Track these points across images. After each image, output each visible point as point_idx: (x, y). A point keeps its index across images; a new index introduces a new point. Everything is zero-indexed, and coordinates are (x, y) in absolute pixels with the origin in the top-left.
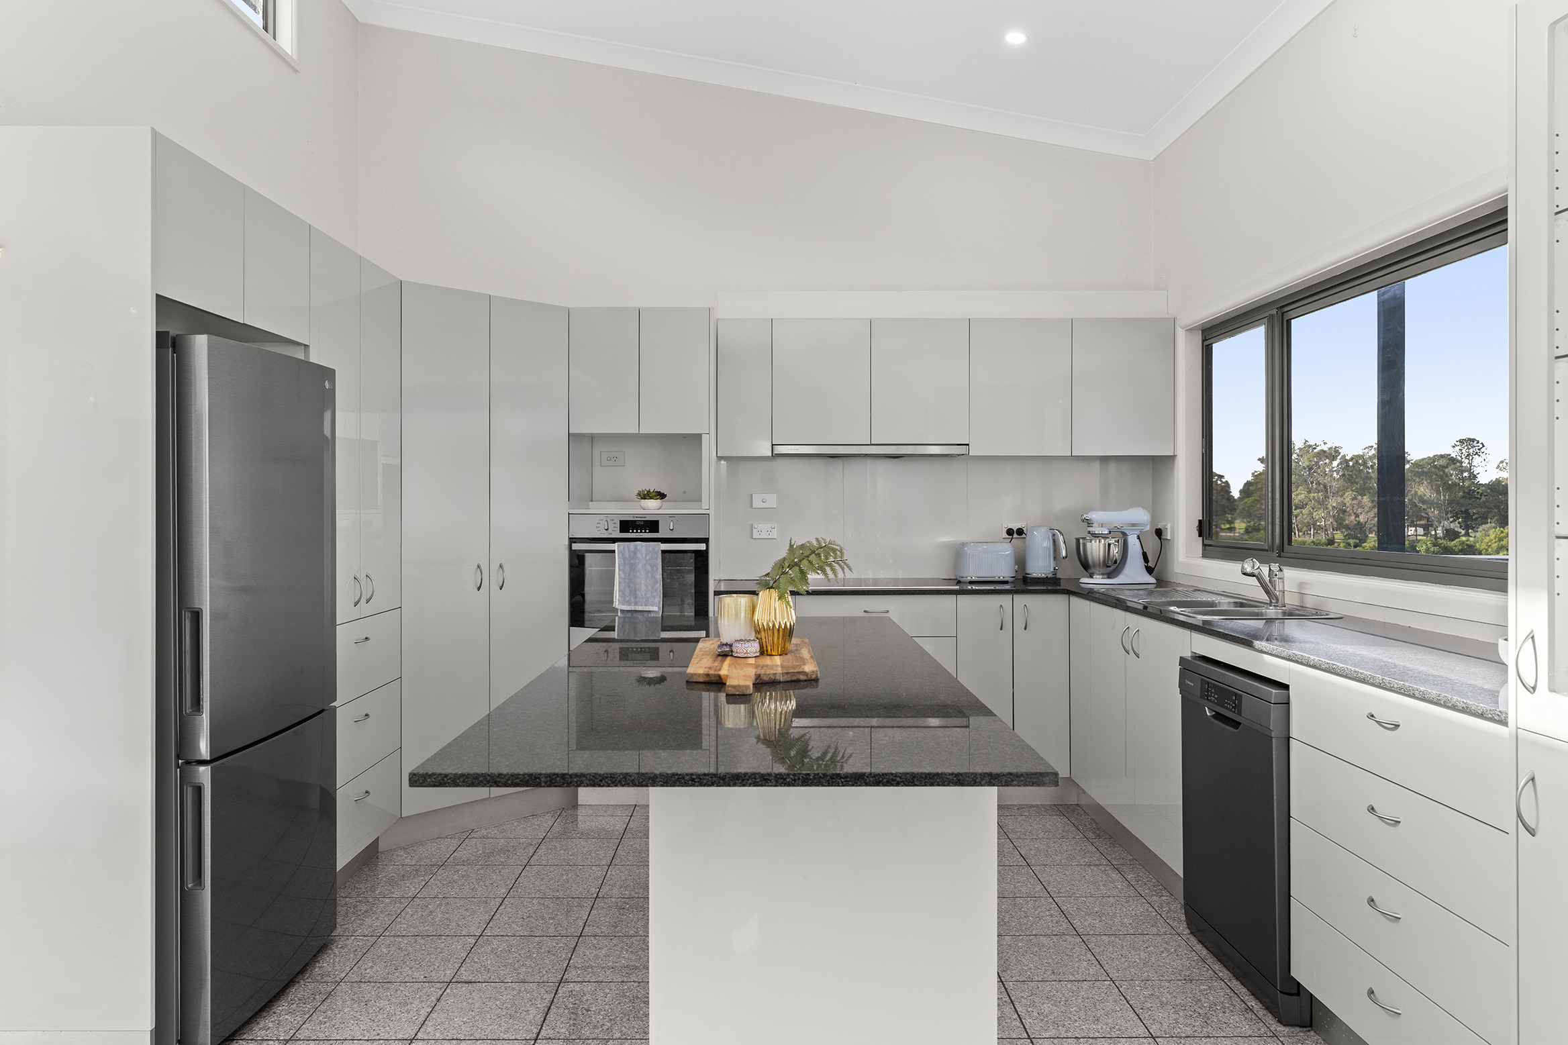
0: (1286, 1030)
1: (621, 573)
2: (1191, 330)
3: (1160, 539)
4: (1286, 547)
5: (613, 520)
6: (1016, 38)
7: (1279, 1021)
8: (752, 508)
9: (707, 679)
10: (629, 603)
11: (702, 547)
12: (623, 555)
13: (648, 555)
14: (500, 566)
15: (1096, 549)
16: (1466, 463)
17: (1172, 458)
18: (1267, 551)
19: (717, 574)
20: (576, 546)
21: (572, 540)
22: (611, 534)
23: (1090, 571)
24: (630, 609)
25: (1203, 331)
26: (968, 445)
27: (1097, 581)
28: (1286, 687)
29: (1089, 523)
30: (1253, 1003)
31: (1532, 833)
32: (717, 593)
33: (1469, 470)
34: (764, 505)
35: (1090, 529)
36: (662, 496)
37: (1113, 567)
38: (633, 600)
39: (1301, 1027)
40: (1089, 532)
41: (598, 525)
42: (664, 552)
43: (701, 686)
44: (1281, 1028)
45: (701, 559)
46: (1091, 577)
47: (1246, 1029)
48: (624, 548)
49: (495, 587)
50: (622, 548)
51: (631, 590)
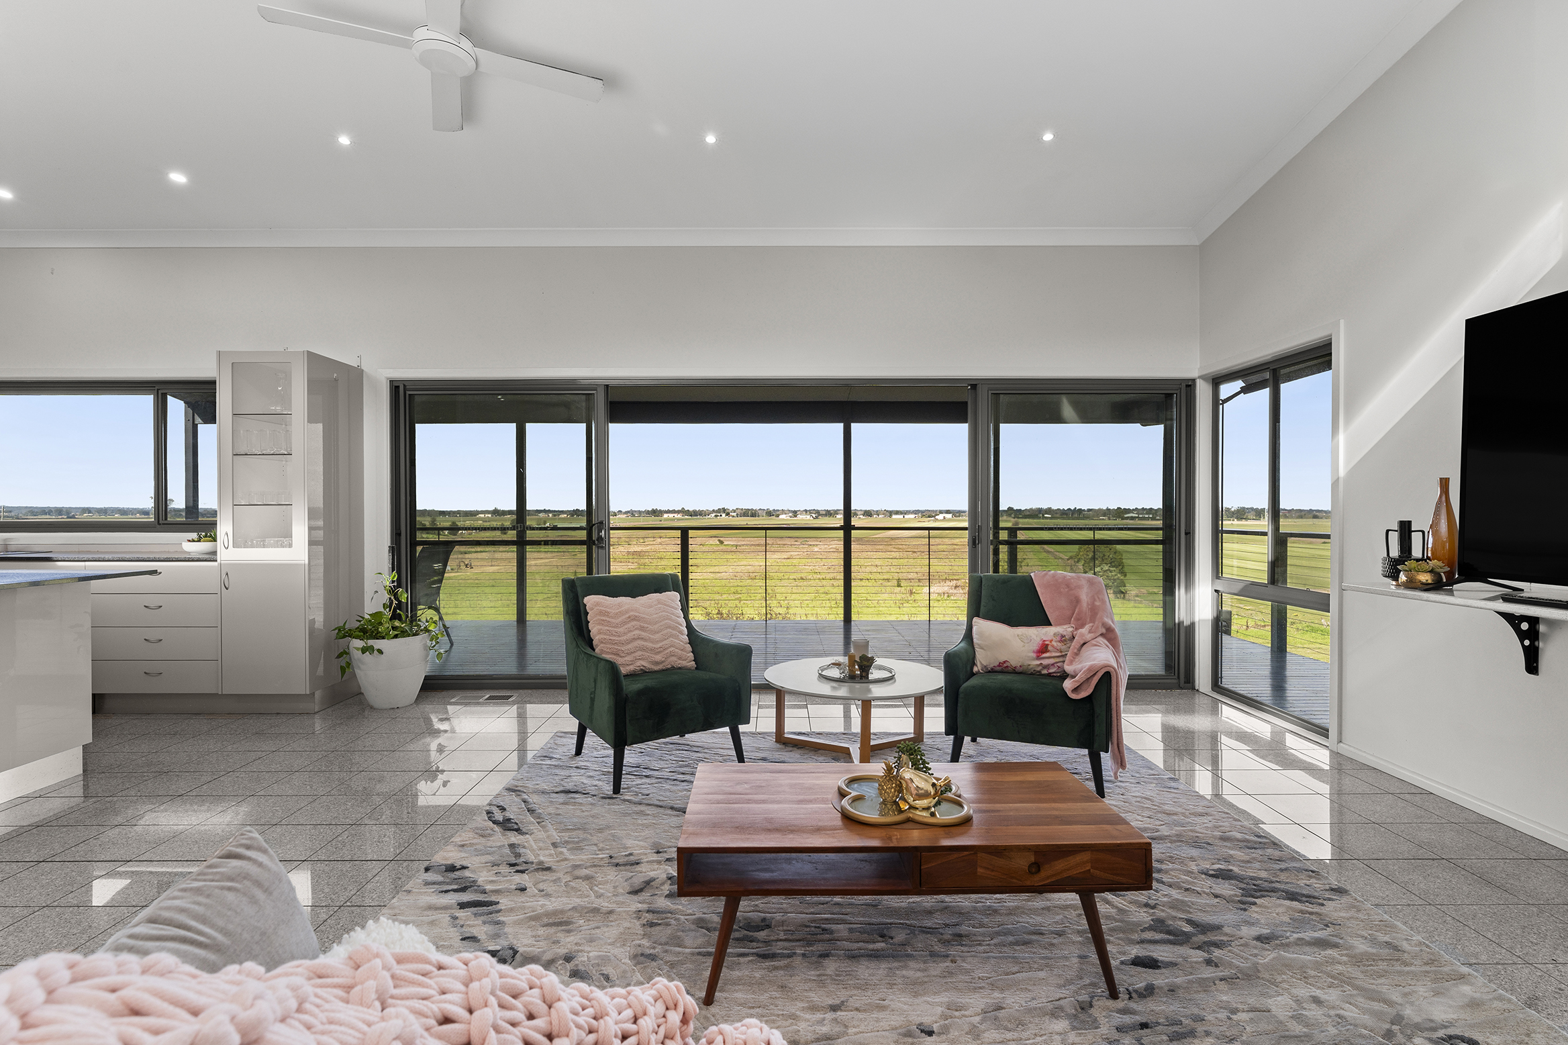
31: (227, 589)
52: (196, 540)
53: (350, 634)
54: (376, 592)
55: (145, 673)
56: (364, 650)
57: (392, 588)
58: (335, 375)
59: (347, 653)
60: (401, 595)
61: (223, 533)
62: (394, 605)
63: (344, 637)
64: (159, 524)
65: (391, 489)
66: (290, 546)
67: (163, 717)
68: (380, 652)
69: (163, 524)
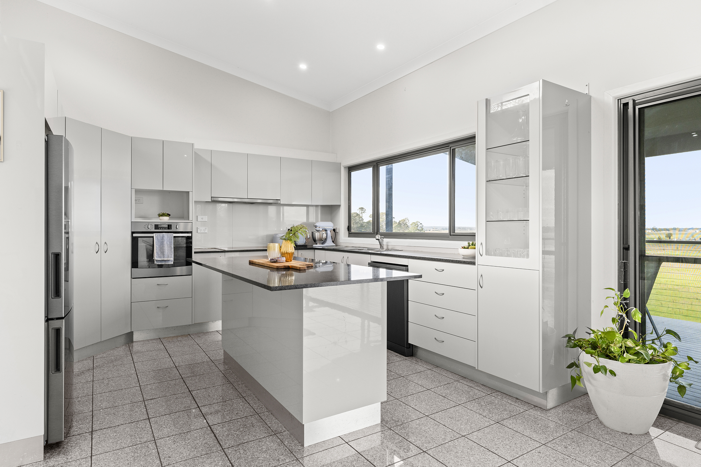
0: (408, 358)
1: (157, 245)
2: (345, 167)
3: (335, 232)
4: (378, 232)
5: (152, 224)
6: (303, 66)
7: (405, 356)
8: (197, 221)
9: (285, 267)
10: (161, 257)
11: (190, 235)
12: (157, 238)
13: (168, 238)
14: (105, 243)
15: (317, 235)
16: (361, 216)
17: (339, 206)
18: (373, 234)
19: (196, 246)
20: (134, 235)
21: (133, 233)
22: (151, 230)
23: (316, 242)
24: (161, 260)
25: (348, 168)
26: (280, 200)
27: (318, 245)
28: (407, 266)
29: (316, 227)
30: (396, 354)
31: (482, 287)
32: (195, 253)
33: (362, 218)
34: (202, 220)
35: (316, 229)
36: (169, 215)
37: (323, 241)
38: (162, 256)
39: (410, 356)
40: (316, 230)
41: (145, 226)
42: (174, 237)
43: (283, 269)
44: (406, 358)
45: (189, 240)
46: (317, 244)
47: (399, 359)
48: (158, 235)
49: (103, 252)
50: (157, 235)
51: (162, 252)
52: (466, 247)
53: (579, 345)
54: (607, 306)
55: (435, 339)
56: (596, 370)
57: (624, 306)
58: (567, 101)
59: (578, 366)
60: (635, 315)
61: (479, 244)
62: (626, 323)
63: (575, 346)
64: (451, 235)
65: (619, 205)
66: (528, 256)
67: (444, 374)
68: (613, 373)
69: (453, 235)
